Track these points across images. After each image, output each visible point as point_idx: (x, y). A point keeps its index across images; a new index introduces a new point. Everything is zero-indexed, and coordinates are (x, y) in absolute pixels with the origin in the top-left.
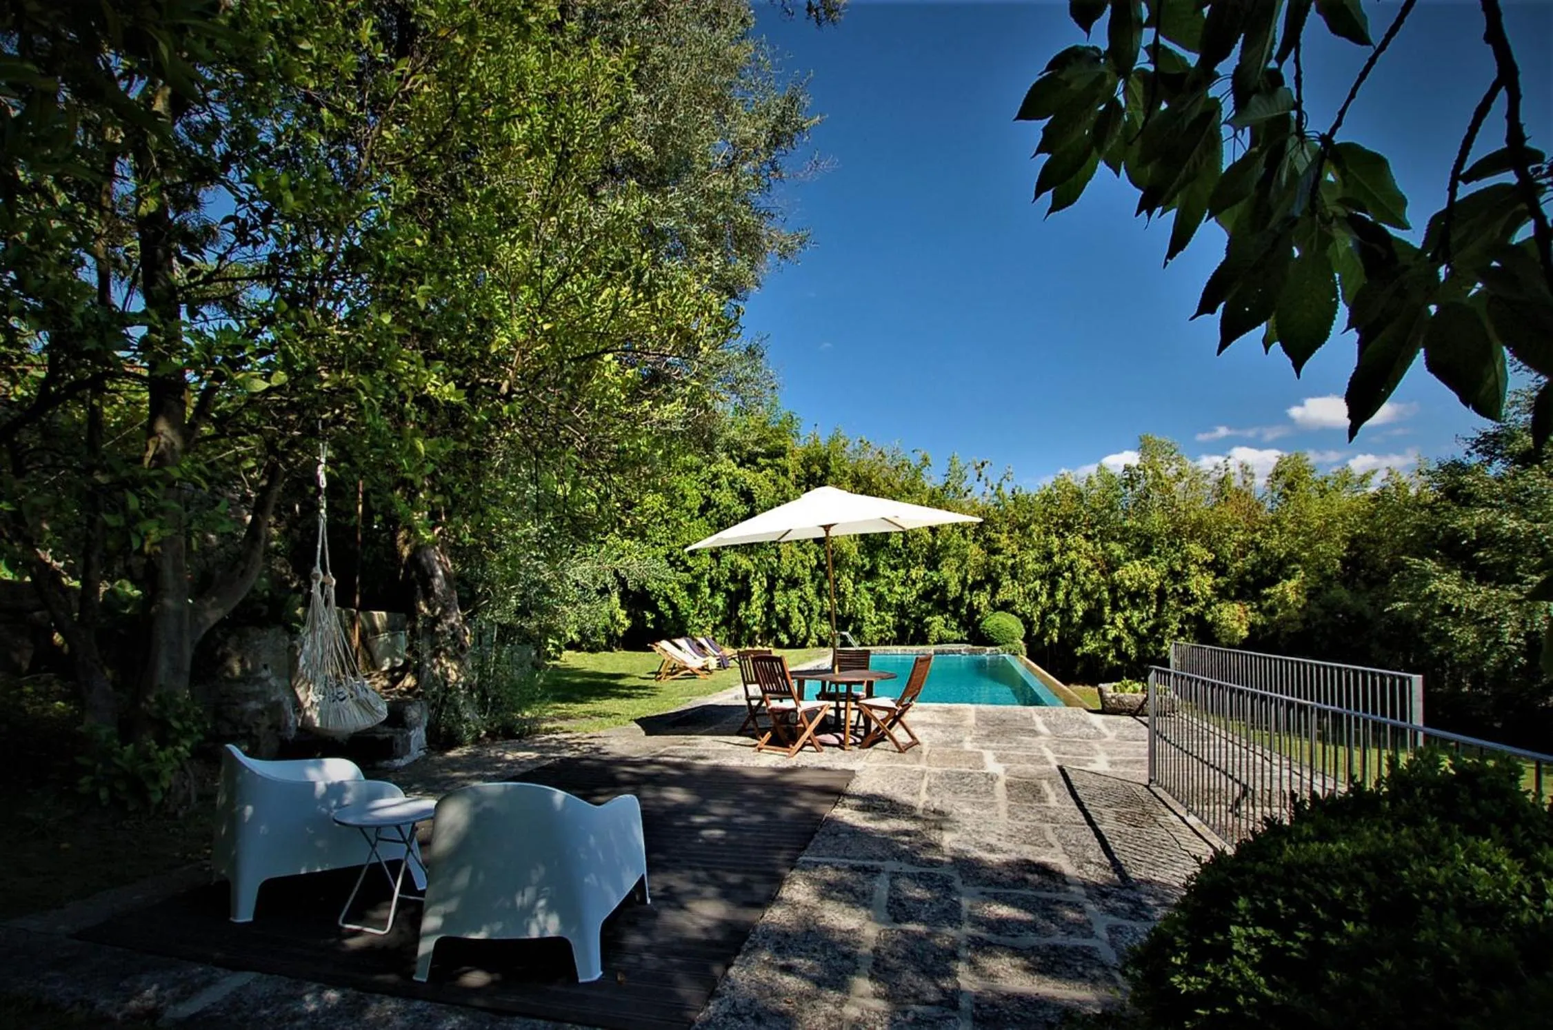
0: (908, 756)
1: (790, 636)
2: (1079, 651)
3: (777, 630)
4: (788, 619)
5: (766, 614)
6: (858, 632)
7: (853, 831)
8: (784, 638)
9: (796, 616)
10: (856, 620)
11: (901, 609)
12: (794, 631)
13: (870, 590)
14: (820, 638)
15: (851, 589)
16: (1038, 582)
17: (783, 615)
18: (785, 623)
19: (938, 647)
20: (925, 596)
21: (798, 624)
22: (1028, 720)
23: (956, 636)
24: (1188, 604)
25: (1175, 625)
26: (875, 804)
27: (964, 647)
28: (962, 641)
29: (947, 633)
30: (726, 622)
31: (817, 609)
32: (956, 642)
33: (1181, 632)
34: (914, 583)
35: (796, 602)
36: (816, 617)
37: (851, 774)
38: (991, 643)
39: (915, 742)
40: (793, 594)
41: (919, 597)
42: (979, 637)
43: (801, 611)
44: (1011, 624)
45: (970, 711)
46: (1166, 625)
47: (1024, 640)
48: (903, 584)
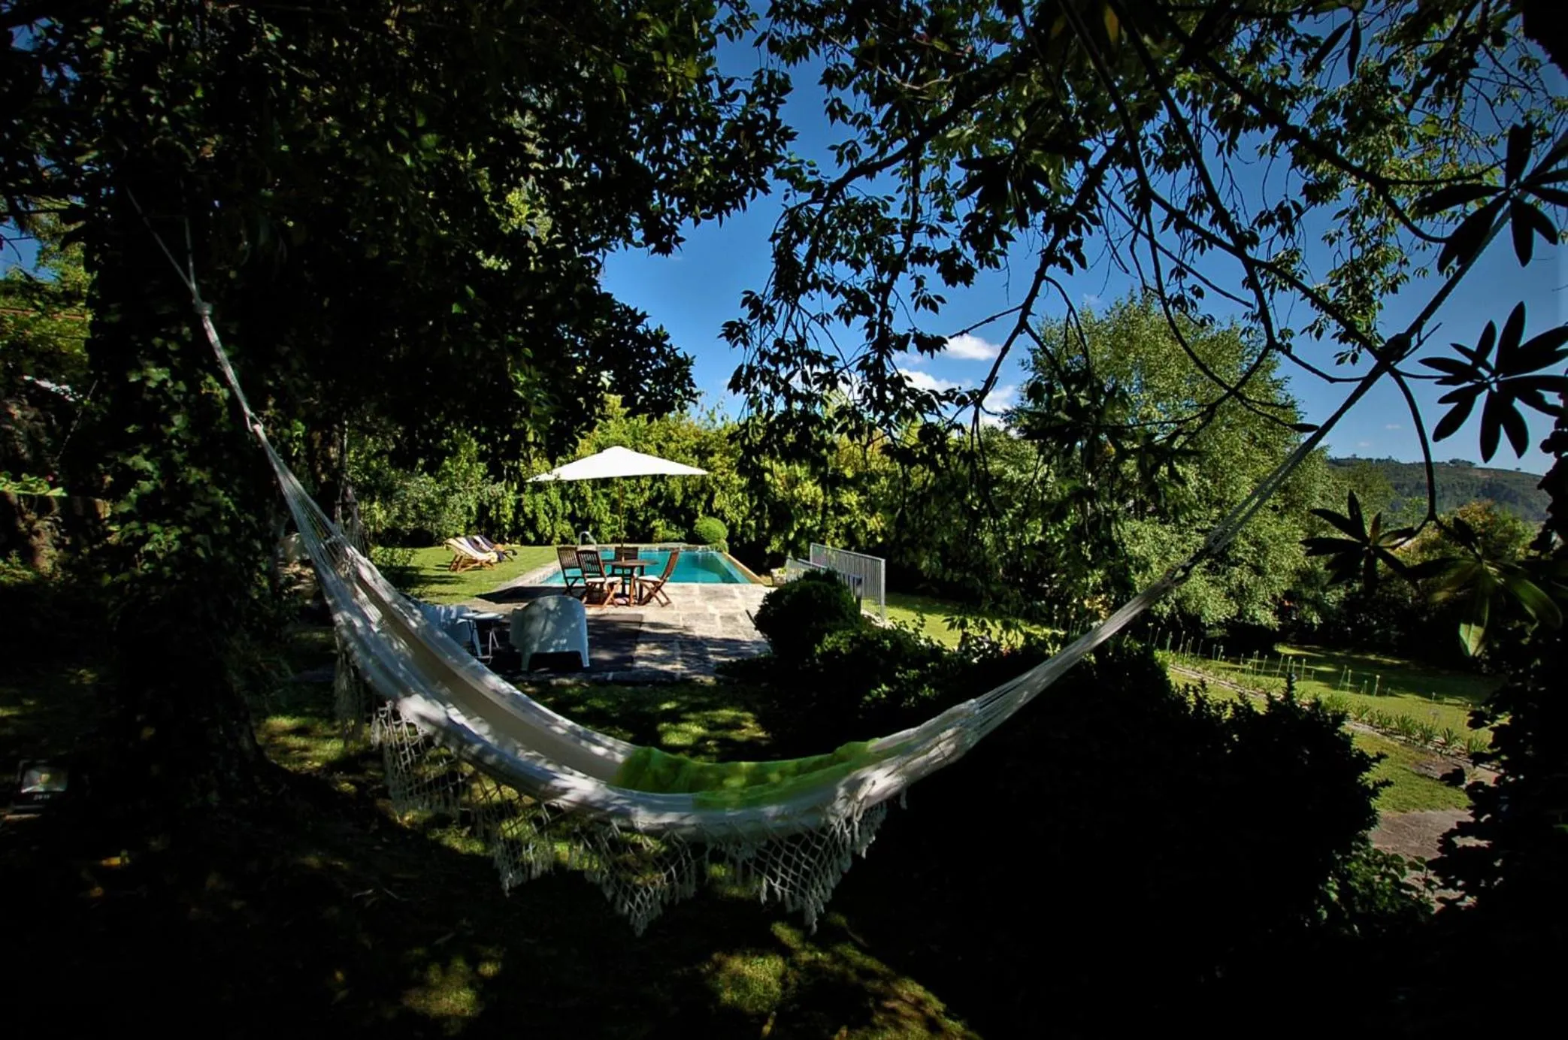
0: (667, 608)
1: (536, 533)
2: (768, 551)
3: (524, 529)
4: (535, 518)
5: (516, 515)
6: (596, 533)
7: (648, 633)
8: (531, 536)
9: (542, 516)
10: (594, 521)
11: (631, 513)
12: (540, 530)
13: (606, 495)
14: (562, 537)
15: (590, 495)
16: (740, 495)
17: (530, 516)
18: (532, 523)
19: (662, 545)
20: (652, 502)
21: (544, 523)
22: (730, 591)
23: (676, 536)
24: (842, 514)
25: (833, 531)
26: (653, 625)
27: (682, 545)
28: (681, 540)
29: (669, 534)
30: (478, 523)
31: (560, 511)
32: (675, 541)
33: (837, 535)
34: (642, 490)
35: (541, 504)
36: (559, 519)
37: (641, 616)
38: (703, 542)
39: (669, 602)
40: (540, 497)
41: (646, 504)
42: (694, 538)
43: (547, 513)
44: (716, 527)
45: (695, 587)
46: (827, 531)
47: (728, 540)
48: (633, 491)
